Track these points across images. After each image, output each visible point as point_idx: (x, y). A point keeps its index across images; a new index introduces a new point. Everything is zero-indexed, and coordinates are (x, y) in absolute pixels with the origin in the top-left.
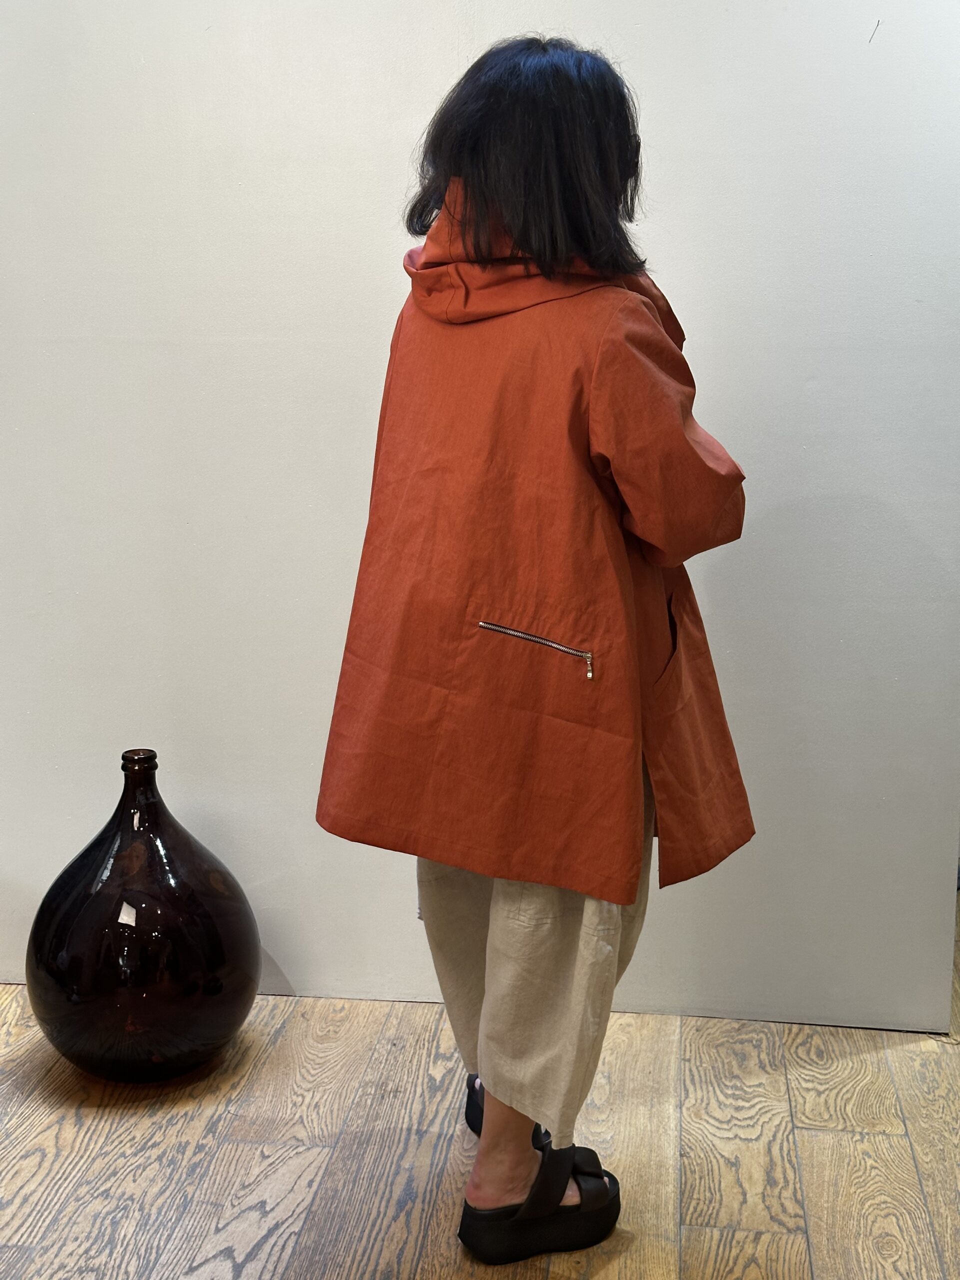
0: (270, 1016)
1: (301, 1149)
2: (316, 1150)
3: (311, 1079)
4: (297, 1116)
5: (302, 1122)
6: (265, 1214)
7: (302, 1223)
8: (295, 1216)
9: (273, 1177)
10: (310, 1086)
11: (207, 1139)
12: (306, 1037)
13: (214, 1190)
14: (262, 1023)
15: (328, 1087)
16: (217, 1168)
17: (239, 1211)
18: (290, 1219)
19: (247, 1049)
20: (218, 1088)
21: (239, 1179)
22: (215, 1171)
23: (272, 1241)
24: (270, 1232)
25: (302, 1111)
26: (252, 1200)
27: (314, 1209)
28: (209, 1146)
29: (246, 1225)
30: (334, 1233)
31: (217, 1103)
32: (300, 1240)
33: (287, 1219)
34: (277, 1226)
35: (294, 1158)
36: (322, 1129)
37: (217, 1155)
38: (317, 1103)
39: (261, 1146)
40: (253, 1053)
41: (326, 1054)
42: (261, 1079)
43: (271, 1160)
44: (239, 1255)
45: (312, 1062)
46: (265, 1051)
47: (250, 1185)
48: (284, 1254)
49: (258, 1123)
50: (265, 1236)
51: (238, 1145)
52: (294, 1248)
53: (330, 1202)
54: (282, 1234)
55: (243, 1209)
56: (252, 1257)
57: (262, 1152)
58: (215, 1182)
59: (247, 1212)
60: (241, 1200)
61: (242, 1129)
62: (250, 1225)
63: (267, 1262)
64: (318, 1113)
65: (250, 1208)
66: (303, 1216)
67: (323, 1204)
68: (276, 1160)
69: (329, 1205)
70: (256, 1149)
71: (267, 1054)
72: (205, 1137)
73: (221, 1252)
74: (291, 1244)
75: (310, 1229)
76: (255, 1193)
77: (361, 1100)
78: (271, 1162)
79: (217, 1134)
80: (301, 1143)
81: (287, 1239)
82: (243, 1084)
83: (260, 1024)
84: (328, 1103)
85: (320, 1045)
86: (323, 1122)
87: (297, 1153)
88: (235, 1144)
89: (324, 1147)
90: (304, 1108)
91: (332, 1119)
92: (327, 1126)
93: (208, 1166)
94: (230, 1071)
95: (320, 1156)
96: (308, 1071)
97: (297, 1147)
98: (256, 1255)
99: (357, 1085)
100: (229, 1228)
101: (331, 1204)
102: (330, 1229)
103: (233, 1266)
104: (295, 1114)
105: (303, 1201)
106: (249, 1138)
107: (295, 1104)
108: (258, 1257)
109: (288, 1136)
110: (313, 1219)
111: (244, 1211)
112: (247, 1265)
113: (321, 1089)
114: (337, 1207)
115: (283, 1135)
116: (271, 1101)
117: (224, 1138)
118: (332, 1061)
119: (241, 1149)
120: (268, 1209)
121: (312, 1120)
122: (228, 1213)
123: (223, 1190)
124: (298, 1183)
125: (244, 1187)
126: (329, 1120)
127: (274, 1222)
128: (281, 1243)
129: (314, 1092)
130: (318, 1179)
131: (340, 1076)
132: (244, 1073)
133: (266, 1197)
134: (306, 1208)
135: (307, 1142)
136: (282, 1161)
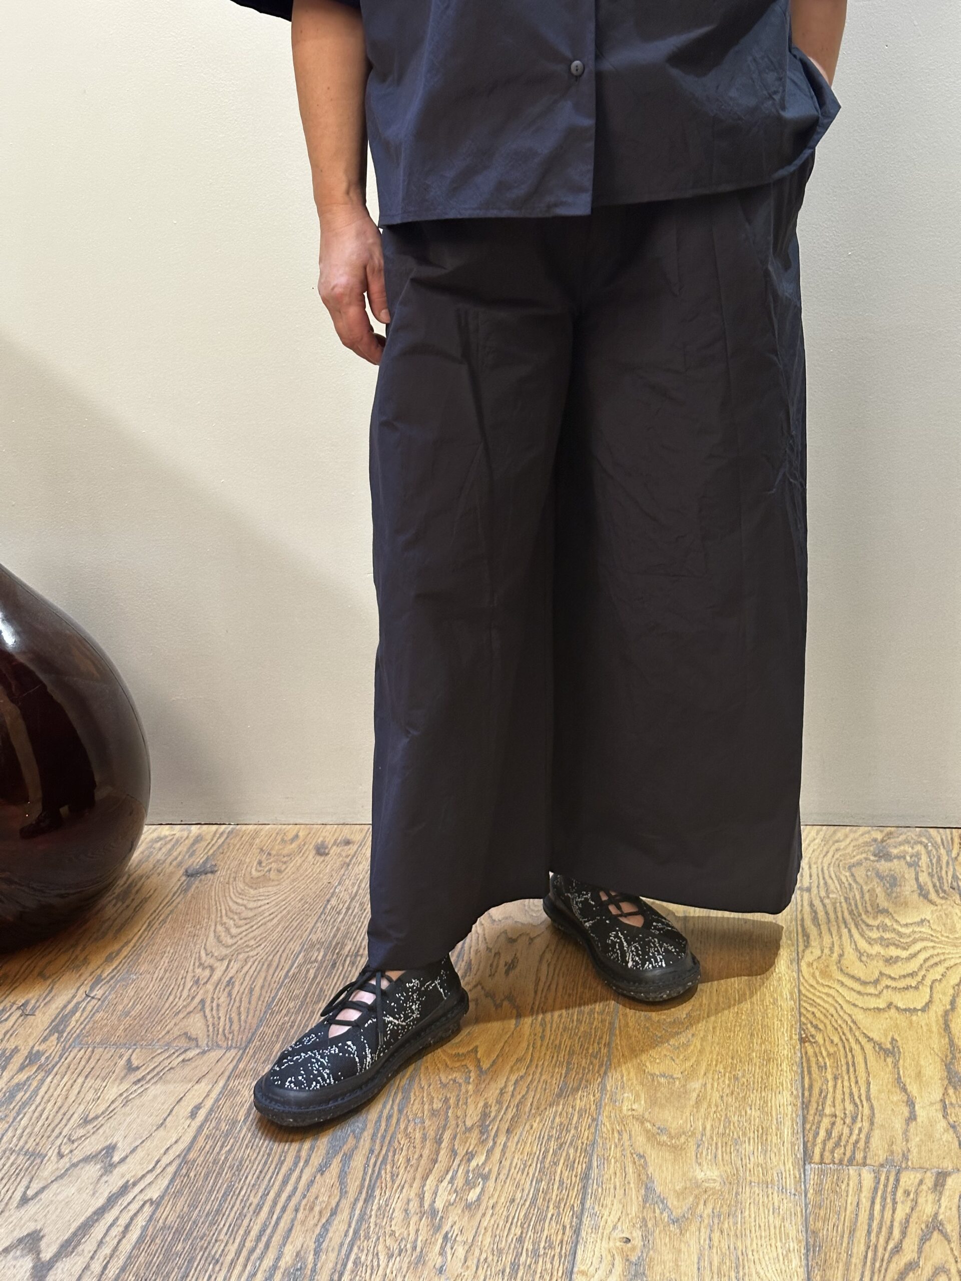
0: (187, 852)
1: (190, 1054)
2: (215, 1055)
3: (230, 941)
4: (197, 1000)
5: (203, 1009)
6: (109, 1168)
7: (166, 1182)
8: (158, 1170)
9: (137, 1102)
10: (225, 952)
11: (48, 1043)
12: (235, 879)
13: (36, 1129)
14: (175, 863)
15: (251, 954)
16: (51, 1090)
17: (68, 1165)
18: (149, 1176)
19: (145, 900)
20: (86, 961)
21: (82, 1107)
22: (47, 1097)
23: (109, 1217)
24: (111, 1201)
25: (207, 992)
26: (93, 1145)
27: (191, 1156)
28: (47, 1055)
29: (73, 1190)
30: (216, 1198)
31: (78, 984)
32: (158, 1215)
33: (143, 1176)
34: (124, 1189)
35: (178, 1069)
36: (230, 1019)
37: (55, 1070)
38: (231, 978)
39: (131, 1051)
40: (150, 907)
41: (260, 903)
42: (153, 945)
43: (139, 1074)
44: (48, 1246)
45: (236, 917)
46: (169, 903)
47: (96, 1117)
48: (124, 1241)
49: (133, 1013)
50: (99, 1209)
51: (93, 1051)
52: (145, 1229)
53: (219, 1144)
54: (129, 1204)
55: (75, 1160)
56: (70, 1249)
57: (129, 1060)
58: (41, 1115)
59: (81, 1165)
60: (76, 1144)
61: (106, 1025)
62: (79, 1190)
63: (92, 1258)
64: (230, 994)
65: (87, 1160)
66: (171, 1169)
67: (208, 1147)
68: (148, 1073)
69: (217, 1149)
70: (121, 1057)
71: (170, 908)
72: (45, 1040)
73: (20, 1241)
74: (141, 1221)
75: (178, 1193)
76: (101, 1131)
77: (300, 971)
78: (140, 1077)
79: (65, 1035)
80: (193, 1044)
81: (136, 1215)
82: (125, 953)
83: (171, 864)
84: (247, 978)
85: (252, 892)
86: (234, 1008)
87: (183, 1061)
88: (90, 1049)
89: (228, 1049)
90: (210, 987)
91: (250, 1003)
92: (239, 1014)
93: (38, 1088)
94: (110, 935)
95: (219, 1063)
96: (227, 930)
97: (186, 1051)
98: (79, 1243)
99: (297, 949)
100: (43, 1196)
101: (222, 1147)
102: (211, 1192)
103: (34, 1267)
104: (193, 998)
105: (176, 1142)
106: (113, 1039)
107: (197, 982)
108: (80, 1248)
109: (176, 1032)
110: (187, 1175)
111: (75, 1165)
112: (58, 1264)
113: (241, 956)
114: (230, 1151)
115: (168, 1032)
116: (161, 979)
117: (73, 1041)
118: (267, 914)
119: (97, 1057)
120: (116, 1158)
121: (218, 1005)
122: (50, 1168)
123: (50, 1128)
124: (174, 1112)
125: (86, 1121)
126: (244, 1004)
127: (121, 1183)
128: (123, 1222)
129: (230, 961)
130: (209, 1103)
131: (275, 935)
132: (130, 937)
133: (117, 1138)
134: (179, 1156)
135: (203, 1042)
136: (158, 1073)
